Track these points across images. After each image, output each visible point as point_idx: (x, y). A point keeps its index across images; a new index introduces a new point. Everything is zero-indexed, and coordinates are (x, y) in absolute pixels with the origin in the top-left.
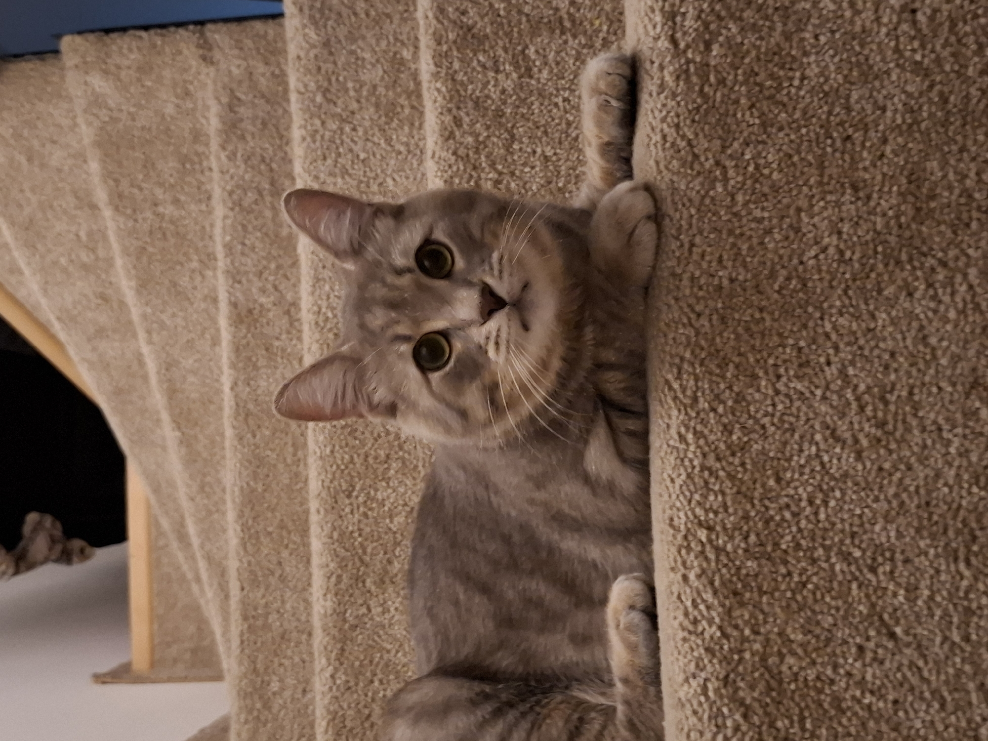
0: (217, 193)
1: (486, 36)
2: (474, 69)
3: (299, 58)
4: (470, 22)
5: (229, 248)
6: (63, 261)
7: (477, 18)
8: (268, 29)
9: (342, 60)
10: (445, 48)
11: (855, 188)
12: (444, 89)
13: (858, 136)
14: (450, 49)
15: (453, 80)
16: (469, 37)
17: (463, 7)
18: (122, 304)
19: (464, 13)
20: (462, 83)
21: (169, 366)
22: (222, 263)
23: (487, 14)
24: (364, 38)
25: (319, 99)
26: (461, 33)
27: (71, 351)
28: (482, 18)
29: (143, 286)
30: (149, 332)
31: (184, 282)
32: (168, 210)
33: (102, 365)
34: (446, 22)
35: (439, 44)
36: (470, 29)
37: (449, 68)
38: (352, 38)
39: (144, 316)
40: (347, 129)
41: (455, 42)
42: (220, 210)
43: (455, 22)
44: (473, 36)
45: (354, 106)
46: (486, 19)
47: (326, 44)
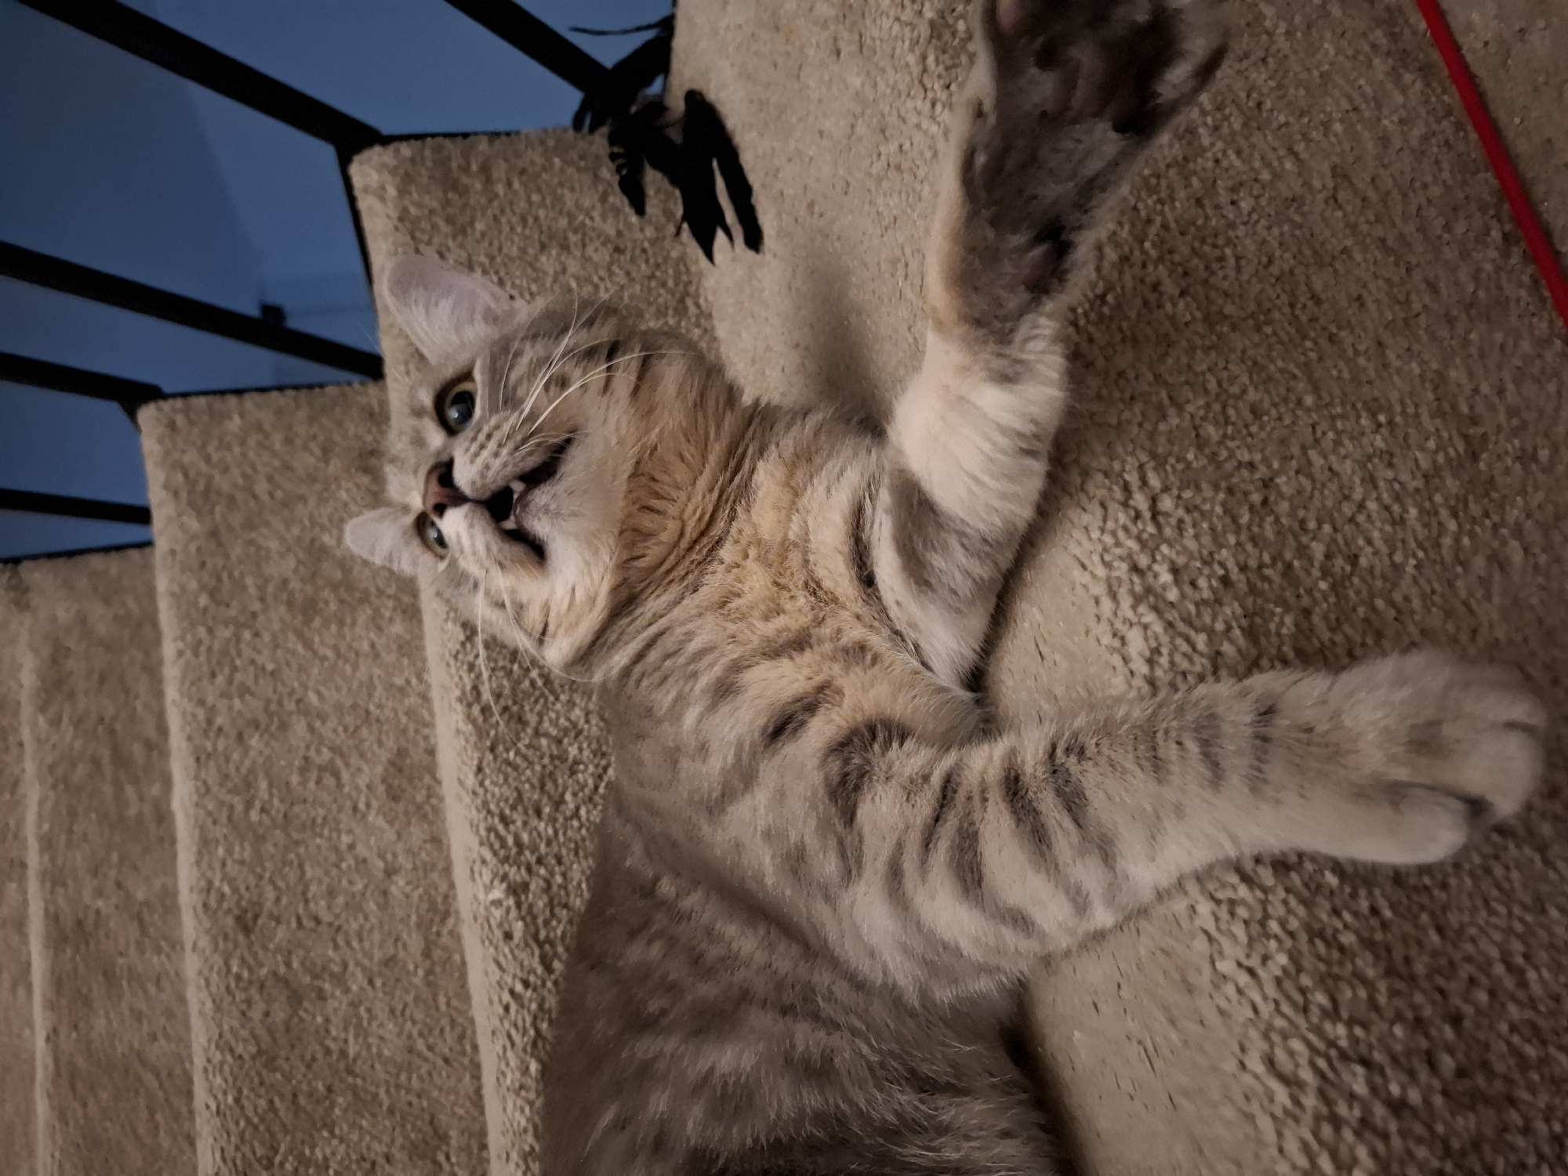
3: (173, 552)
24: (267, 524)
25: (202, 600)
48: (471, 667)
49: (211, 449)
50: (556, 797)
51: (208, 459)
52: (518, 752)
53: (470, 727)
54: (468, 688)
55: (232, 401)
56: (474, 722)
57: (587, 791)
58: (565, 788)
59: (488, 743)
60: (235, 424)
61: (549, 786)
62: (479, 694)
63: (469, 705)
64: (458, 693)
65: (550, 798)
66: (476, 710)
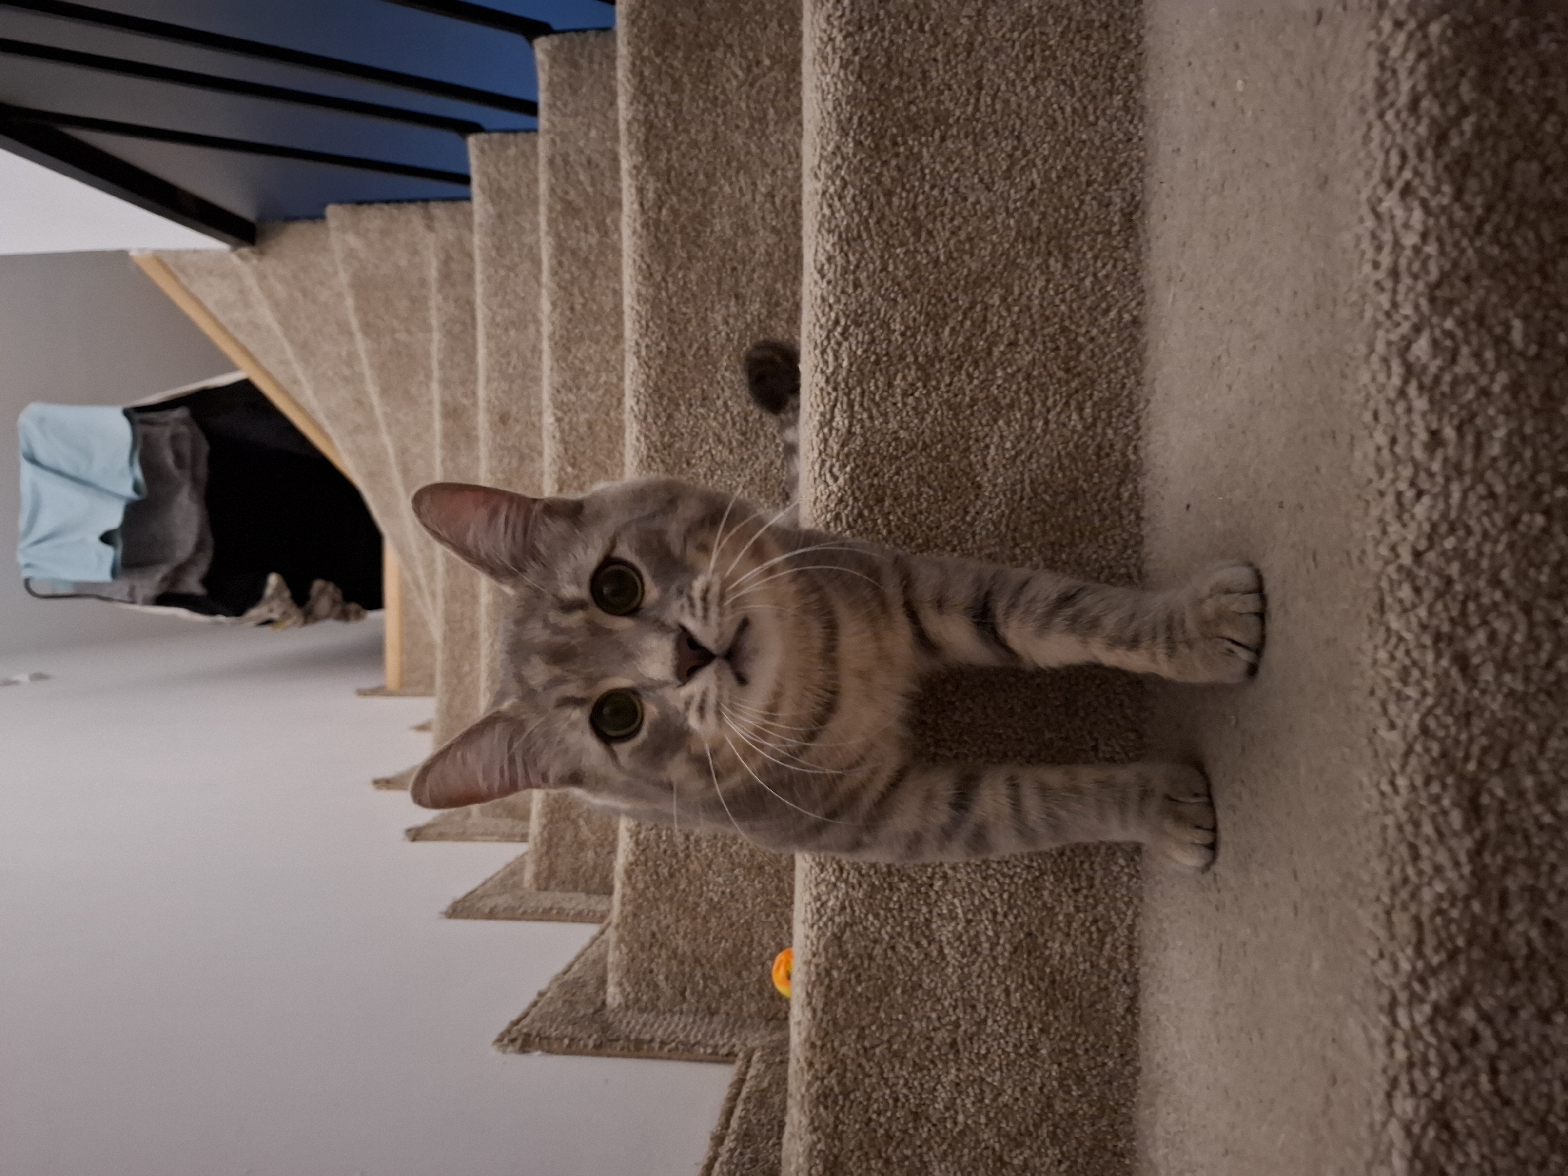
0: (434, 322)
5: (442, 365)
6: (330, 373)
8: (465, 204)
9: (510, 228)
11: (737, 297)
13: (740, 267)
18: (371, 407)
21: (403, 451)
22: (436, 373)
25: (494, 253)
27: (337, 442)
29: (385, 391)
30: (389, 426)
31: (414, 390)
32: (402, 336)
33: (358, 453)
38: (517, 212)
39: (385, 414)
40: (512, 275)
42: (436, 336)
45: (517, 259)
47: (500, 216)
49: (501, 164)
51: (499, 171)
55: (511, 137)
60: (512, 151)
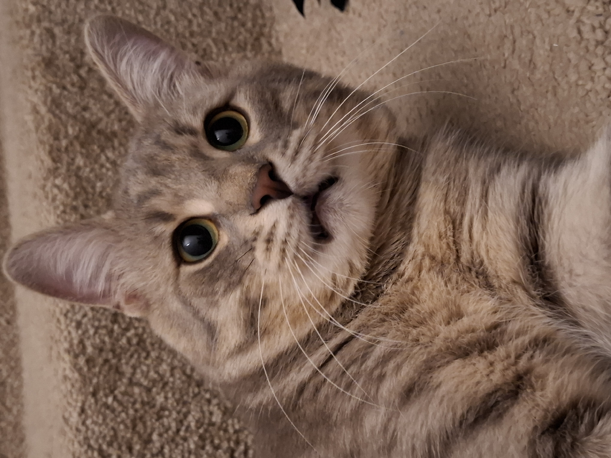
1: (114, 134)
2: (102, 166)
4: (94, 118)
7: (101, 115)
10: (64, 143)
12: (66, 186)
14: (71, 144)
15: (78, 177)
16: (94, 133)
17: (82, 104)
19: (85, 108)
20: (88, 180)
23: (112, 111)
26: (84, 128)
28: (108, 114)
34: (63, 117)
35: (56, 138)
36: (93, 126)
37: (69, 164)
41: (77, 137)
43: (75, 117)
44: (99, 132)
46: (113, 116)
48: (79, 325)
50: (145, 436)
52: (115, 398)
53: (76, 375)
54: (76, 342)
56: (80, 370)
57: (170, 433)
58: (153, 430)
59: (91, 389)
61: (140, 427)
62: (84, 348)
63: (76, 356)
64: (66, 345)
65: (140, 437)
66: (82, 361)
